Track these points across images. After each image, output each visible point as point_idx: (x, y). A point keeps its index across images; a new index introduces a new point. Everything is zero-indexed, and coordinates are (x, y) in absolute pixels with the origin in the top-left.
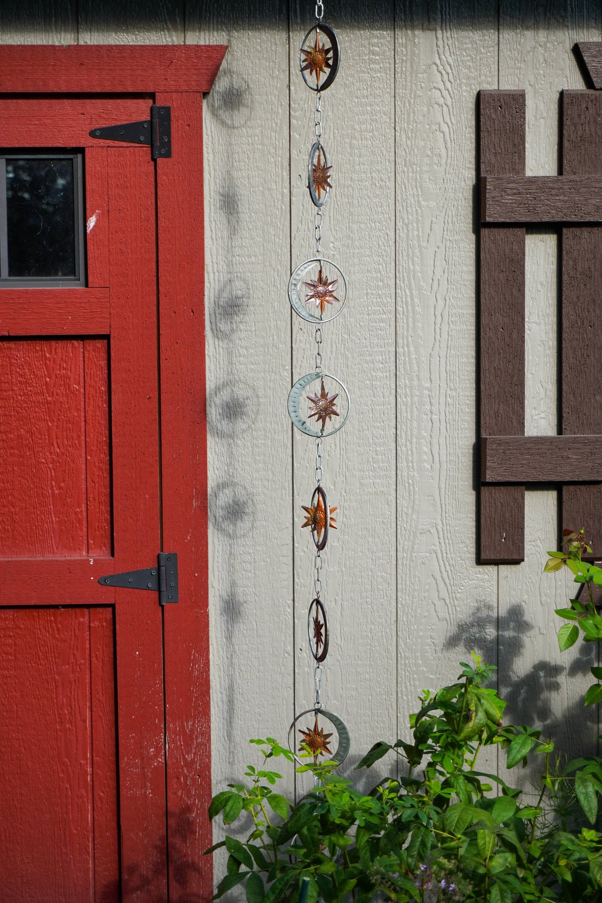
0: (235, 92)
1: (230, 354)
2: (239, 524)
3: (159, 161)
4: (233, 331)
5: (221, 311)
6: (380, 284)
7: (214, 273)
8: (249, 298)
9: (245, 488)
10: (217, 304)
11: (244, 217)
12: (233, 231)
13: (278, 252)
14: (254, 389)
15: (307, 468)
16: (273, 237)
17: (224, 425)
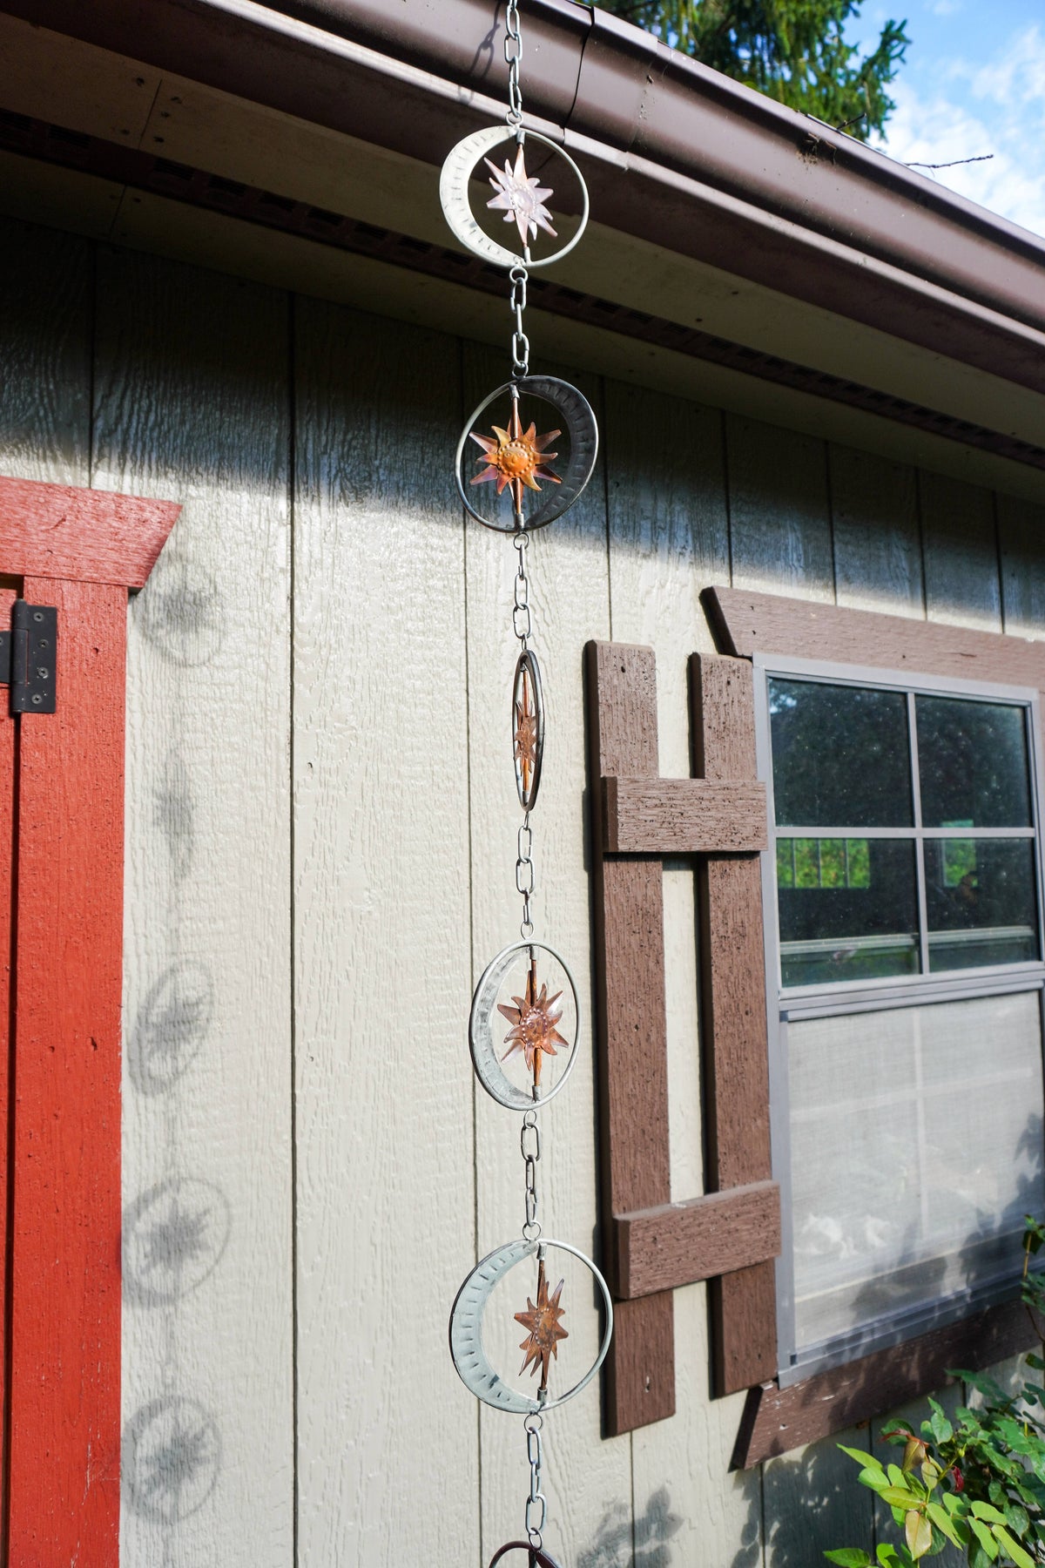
0: (189, 597)
1: (171, 1123)
2: (187, 1487)
3: (27, 719)
4: (177, 1074)
5: (151, 1035)
6: (448, 962)
7: (138, 956)
8: (212, 1003)
9: (198, 1405)
10: (143, 1020)
11: (203, 840)
12: (182, 870)
13: (269, 910)
14: (219, 1191)
15: (322, 1334)
16: (259, 881)
17: (158, 1278)
